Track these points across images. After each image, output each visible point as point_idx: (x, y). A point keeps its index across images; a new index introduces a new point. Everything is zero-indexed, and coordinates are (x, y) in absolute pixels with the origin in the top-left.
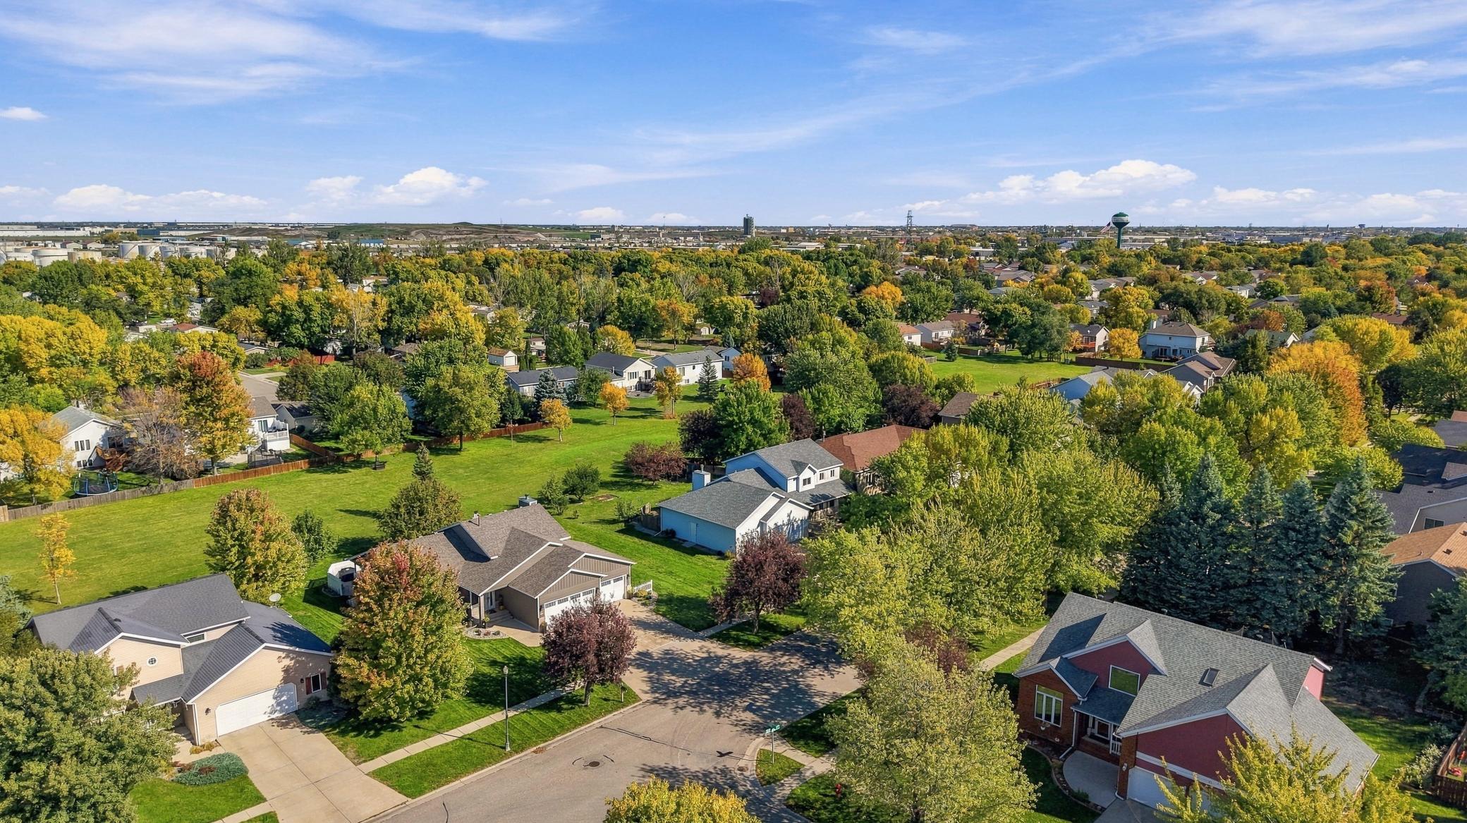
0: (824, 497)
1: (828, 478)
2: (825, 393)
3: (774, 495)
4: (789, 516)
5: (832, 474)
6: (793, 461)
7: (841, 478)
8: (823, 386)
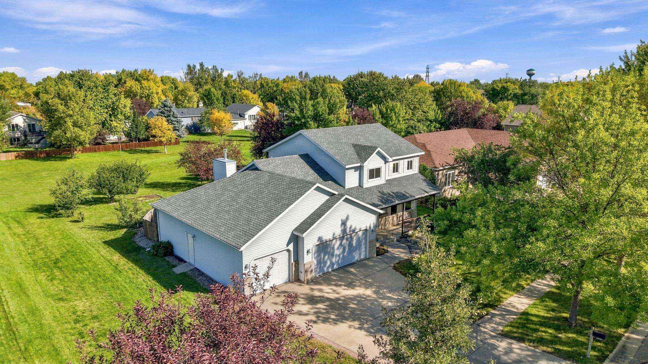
0: (400, 196)
1: (403, 172)
2: (393, 110)
3: (319, 189)
4: (344, 223)
5: (410, 166)
6: (355, 146)
7: (420, 172)
8: (390, 103)
